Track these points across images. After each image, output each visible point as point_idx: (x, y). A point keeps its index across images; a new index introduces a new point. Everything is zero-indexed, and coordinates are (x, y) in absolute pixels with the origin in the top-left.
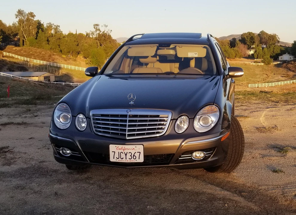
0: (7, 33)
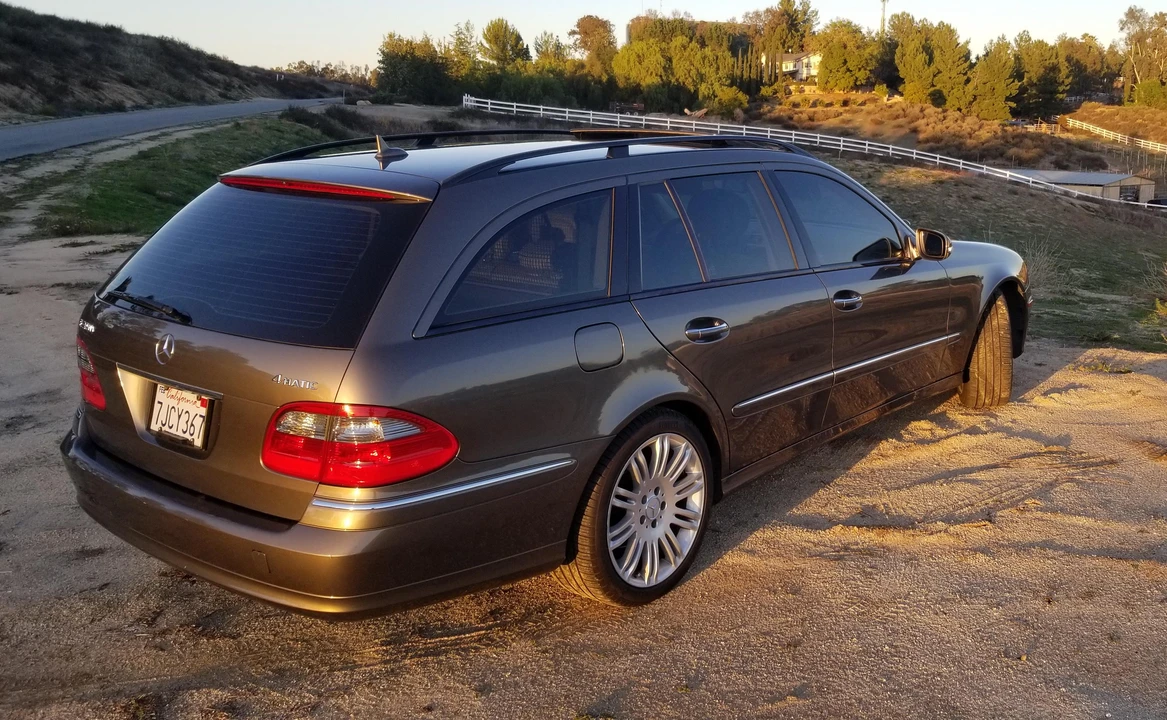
0: (1089, 70)
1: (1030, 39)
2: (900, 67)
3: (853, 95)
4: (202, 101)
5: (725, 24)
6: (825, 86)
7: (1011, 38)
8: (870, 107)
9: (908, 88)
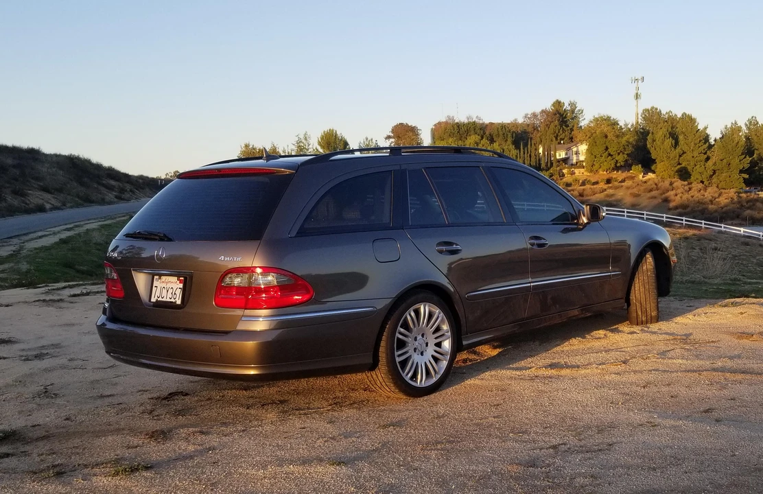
1: (758, 123)
2: (652, 150)
3: (615, 174)
4: (103, 202)
5: (509, 124)
6: (592, 168)
7: (742, 123)
8: (628, 183)
9: (659, 167)
